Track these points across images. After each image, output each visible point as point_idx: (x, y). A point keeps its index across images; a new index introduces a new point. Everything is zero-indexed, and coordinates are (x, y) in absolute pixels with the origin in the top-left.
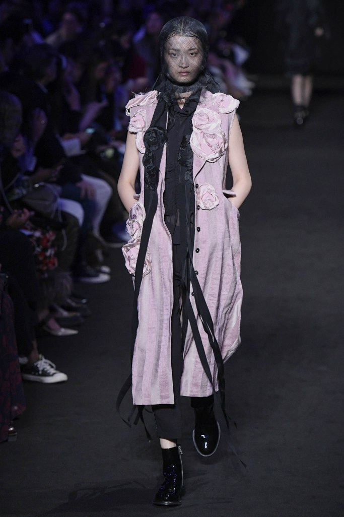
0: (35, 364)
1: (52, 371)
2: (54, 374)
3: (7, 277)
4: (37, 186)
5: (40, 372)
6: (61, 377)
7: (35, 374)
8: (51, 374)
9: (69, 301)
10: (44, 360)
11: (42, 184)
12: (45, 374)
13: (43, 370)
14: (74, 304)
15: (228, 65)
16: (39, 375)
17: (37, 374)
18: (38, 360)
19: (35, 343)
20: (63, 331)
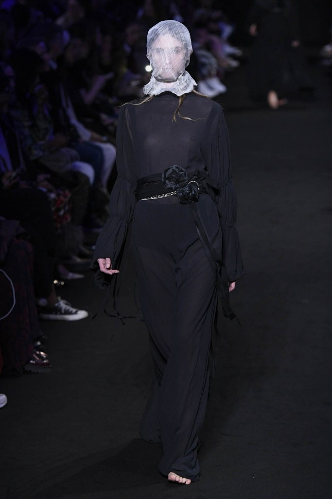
2: (76, 313)
5: (63, 311)
6: (82, 314)
7: (56, 314)
8: (73, 312)
9: (83, 249)
12: (67, 312)
13: (65, 310)
14: (87, 252)
15: (215, 39)
16: (61, 314)
17: (59, 313)
18: (58, 301)
20: (71, 276)
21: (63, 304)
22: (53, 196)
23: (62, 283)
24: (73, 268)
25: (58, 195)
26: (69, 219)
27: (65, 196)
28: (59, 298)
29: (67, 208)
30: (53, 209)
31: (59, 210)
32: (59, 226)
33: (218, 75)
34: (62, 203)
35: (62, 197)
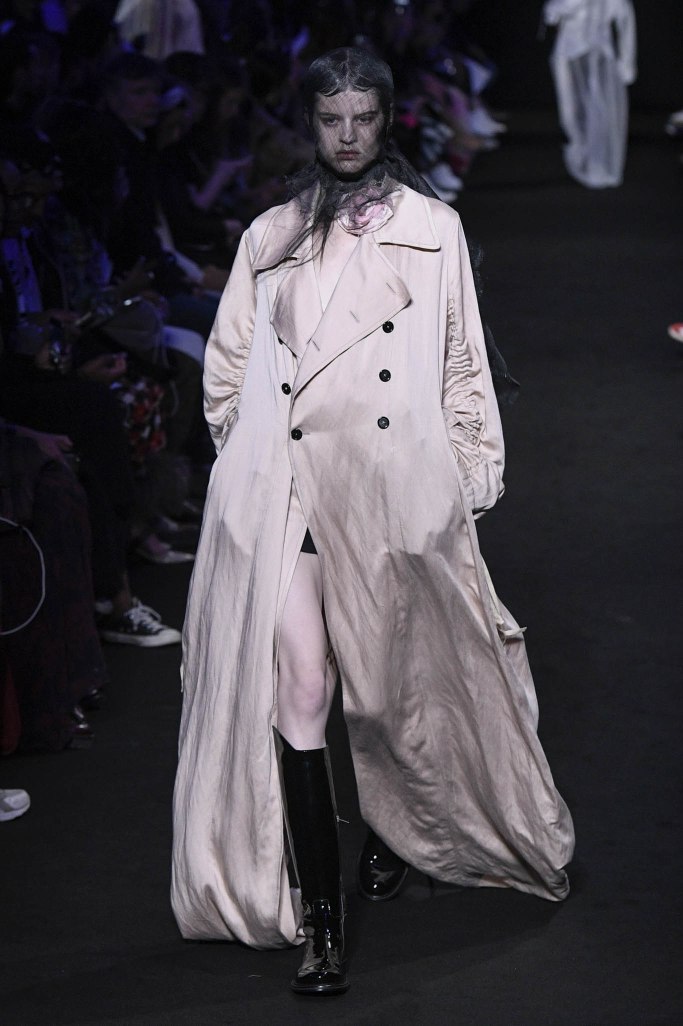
0: (126, 614)
1: (156, 626)
2: (157, 633)
4: (128, 302)
5: (135, 628)
6: (170, 636)
7: (125, 632)
8: (154, 630)
10: (141, 607)
11: (138, 299)
12: (144, 631)
13: (140, 625)
15: (456, 94)
17: (129, 631)
18: (132, 606)
19: (125, 577)
22: (129, 399)
25: (139, 396)
26: (164, 444)
27: (154, 399)
29: (157, 422)
31: (139, 427)
32: (141, 459)
34: (146, 412)
35: (146, 402)
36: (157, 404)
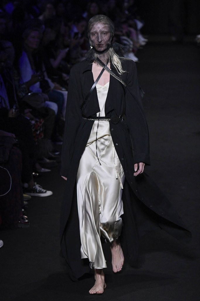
2: (45, 192)
3: (17, 140)
6: (49, 193)
7: (34, 193)
9: (50, 154)
12: (41, 192)
13: (39, 191)
14: (53, 156)
16: (37, 193)
17: (35, 192)
18: (35, 185)
20: (43, 170)
21: (38, 187)
22: (33, 122)
23: (38, 174)
24: (44, 166)
25: (36, 122)
26: (43, 136)
27: (41, 123)
28: (36, 183)
29: (41, 130)
30: (33, 130)
31: (36, 131)
32: (36, 140)
33: (133, 51)
34: (39, 126)
35: (38, 123)
36: (41, 125)
